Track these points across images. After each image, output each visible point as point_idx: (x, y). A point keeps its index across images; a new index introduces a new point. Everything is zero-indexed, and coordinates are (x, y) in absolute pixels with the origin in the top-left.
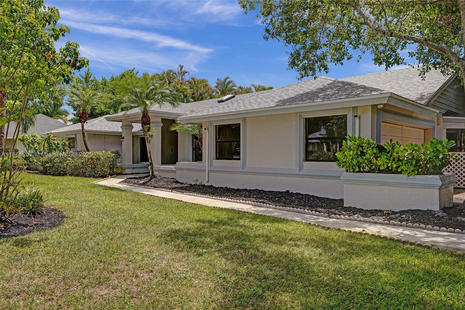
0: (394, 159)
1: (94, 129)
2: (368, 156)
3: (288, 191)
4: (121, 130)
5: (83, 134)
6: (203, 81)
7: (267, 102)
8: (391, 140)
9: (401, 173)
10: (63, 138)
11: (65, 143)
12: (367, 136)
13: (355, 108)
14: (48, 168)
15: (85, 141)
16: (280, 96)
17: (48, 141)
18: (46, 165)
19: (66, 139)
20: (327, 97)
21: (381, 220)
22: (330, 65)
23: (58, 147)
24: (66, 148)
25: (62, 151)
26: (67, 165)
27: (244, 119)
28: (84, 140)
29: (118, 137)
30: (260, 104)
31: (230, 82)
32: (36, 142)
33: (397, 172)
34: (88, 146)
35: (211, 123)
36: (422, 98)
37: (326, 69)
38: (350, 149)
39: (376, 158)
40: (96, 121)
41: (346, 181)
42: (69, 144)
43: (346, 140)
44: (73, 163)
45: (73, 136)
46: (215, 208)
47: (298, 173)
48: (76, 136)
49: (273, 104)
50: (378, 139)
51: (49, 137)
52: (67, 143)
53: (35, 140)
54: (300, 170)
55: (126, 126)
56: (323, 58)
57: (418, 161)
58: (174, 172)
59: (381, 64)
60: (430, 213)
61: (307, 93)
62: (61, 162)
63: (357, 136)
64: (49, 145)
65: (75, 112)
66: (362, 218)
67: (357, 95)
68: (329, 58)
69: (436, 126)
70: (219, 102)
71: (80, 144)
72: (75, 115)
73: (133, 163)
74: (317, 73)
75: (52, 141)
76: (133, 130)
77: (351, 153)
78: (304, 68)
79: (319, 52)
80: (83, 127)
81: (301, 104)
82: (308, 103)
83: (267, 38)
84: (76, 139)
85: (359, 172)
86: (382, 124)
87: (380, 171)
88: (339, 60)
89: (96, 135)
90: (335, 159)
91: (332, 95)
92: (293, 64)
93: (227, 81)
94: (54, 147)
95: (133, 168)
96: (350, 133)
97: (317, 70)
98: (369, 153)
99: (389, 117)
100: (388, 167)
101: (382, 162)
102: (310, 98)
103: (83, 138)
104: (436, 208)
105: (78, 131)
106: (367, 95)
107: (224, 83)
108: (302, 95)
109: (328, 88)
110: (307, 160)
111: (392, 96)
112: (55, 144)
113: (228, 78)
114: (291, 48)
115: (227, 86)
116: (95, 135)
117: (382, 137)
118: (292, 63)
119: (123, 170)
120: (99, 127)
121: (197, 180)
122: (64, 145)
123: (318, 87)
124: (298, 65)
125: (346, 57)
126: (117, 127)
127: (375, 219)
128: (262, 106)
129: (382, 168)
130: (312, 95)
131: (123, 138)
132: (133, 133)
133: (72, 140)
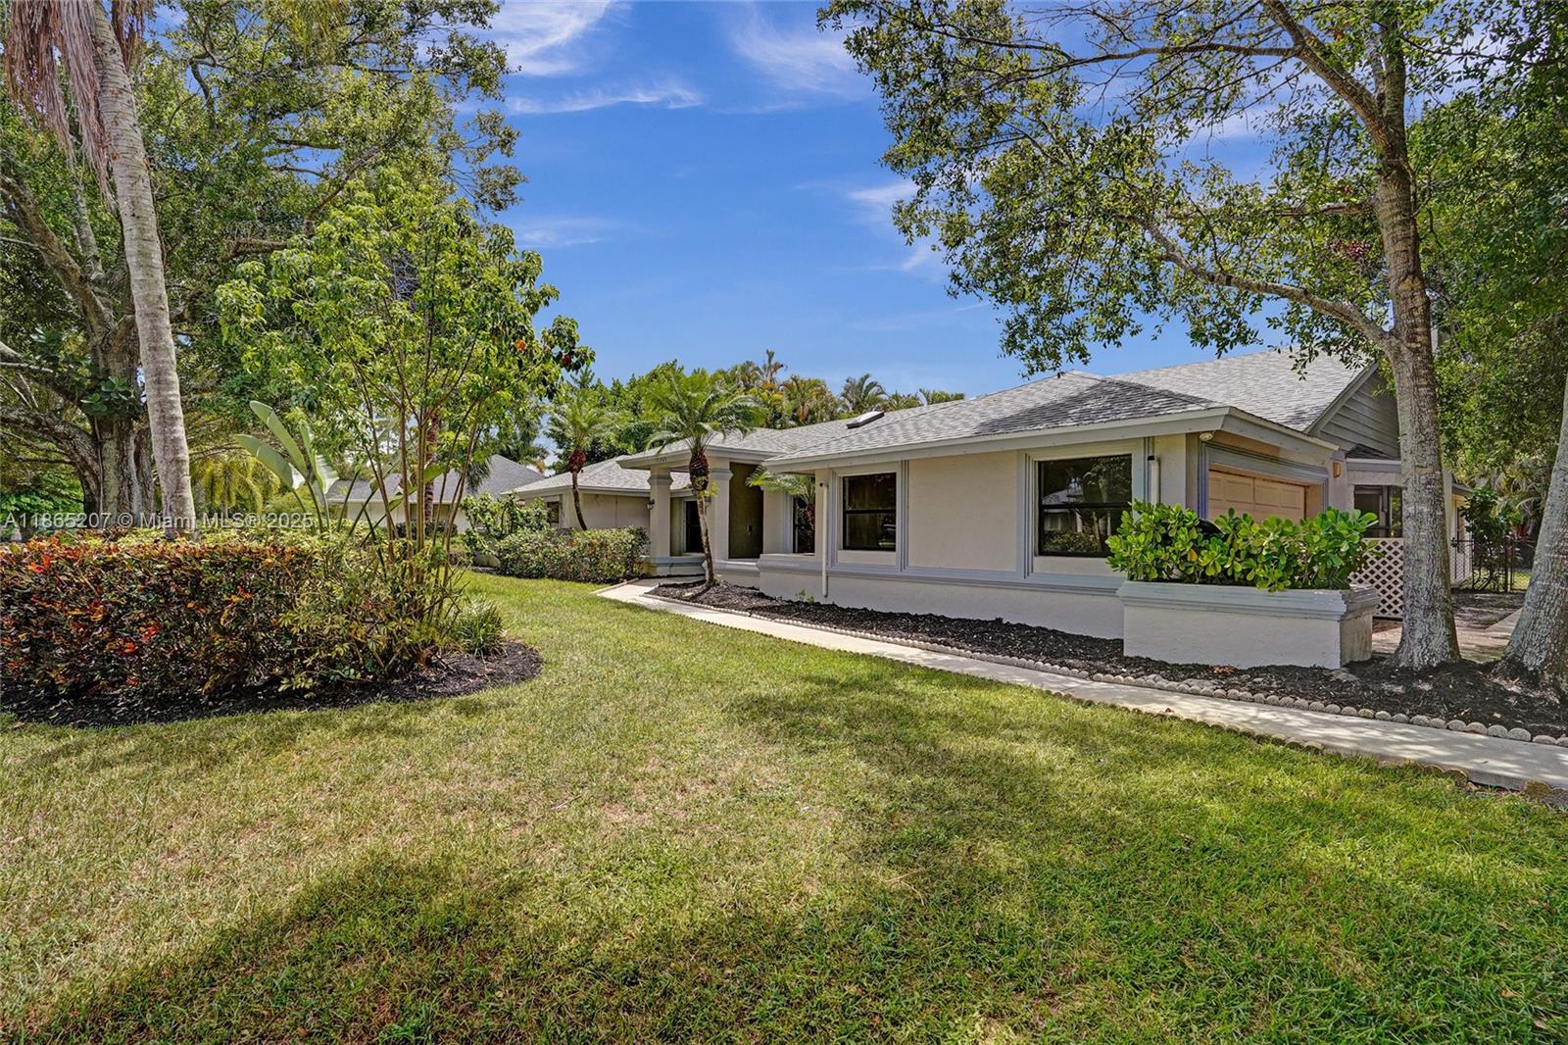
0: (1237, 554)
1: (595, 483)
2: (1179, 546)
3: (999, 620)
4: (647, 487)
5: (576, 495)
6: (816, 384)
7: (955, 428)
8: (1231, 512)
9: (1253, 584)
10: (538, 502)
11: (540, 513)
12: (1177, 502)
13: (1149, 441)
14: (509, 562)
15: (578, 509)
16: (982, 415)
17: (509, 508)
18: (505, 555)
19: (543, 504)
20: (1086, 416)
21: (1208, 686)
22: (1093, 347)
23: (526, 520)
24: (544, 522)
25: (536, 527)
26: (545, 556)
27: (905, 464)
28: (576, 507)
29: (643, 500)
30: (938, 431)
31: (873, 385)
32: (489, 510)
33: (1243, 582)
34: (584, 519)
35: (833, 472)
36: (1299, 417)
37: (1083, 354)
38: (1139, 530)
39: (1198, 550)
40: (597, 470)
41: (1130, 601)
42: (549, 515)
43: (1129, 509)
44: (555, 552)
45: (557, 499)
46: (842, 654)
47: (1021, 580)
48: (561, 499)
49: (967, 432)
50: (1202, 508)
51: (512, 501)
52: (545, 513)
53: (487, 506)
54: (1026, 574)
55: (659, 477)
56: (1076, 332)
57: (1292, 558)
58: (756, 574)
59: (1206, 343)
60: (1318, 673)
61: (1043, 407)
62: (533, 552)
63: (1154, 502)
64: (513, 516)
65: (561, 451)
66: (1164, 683)
67: (1155, 413)
68: (1090, 331)
69: (1331, 479)
70: (850, 427)
71: (568, 515)
72: (560, 457)
73: (671, 555)
74: (1065, 365)
75: (517, 508)
76: (672, 487)
77: (1142, 538)
78: (1035, 354)
79: (1067, 320)
80: (575, 480)
81: (1028, 432)
82: (1042, 429)
83: (955, 294)
84: (561, 504)
85: (1160, 580)
86: (1211, 475)
87: (1206, 580)
88: (1112, 336)
90: (1105, 552)
91: (1099, 411)
92: (1011, 344)
93: (867, 383)
94: (521, 520)
95: (672, 565)
96: (1137, 495)
97: (1064, 356)
98: (1183, 539)
99: (1225, 460)
100: (1225, 571)
101: (1210, 558)
102: (1049, 419)
104: (1333, 662)
105: (566, 488)
106: (1176, 413)
107: (860, 386)
108: (1031, 411)
109: (1088, 397)
110: (1042, 552)
111: (1234, 415)
112: (523, 514)
113: (867, 377)
114: (1008, 312)
115: (866, 392)
116: (597, 496)
117: (1210, 503)
118: (1008, 343)
119: (651, 569)
121: (803, 593)
122: (539, 516)
123: (1067, 393)
124: (1022, 348)
125: (1127, 329)
126: (640, 480)
127: (1195, 684)
128: (943, 436)
129: (1210, 573)
130: (1054, 412)
131: (653, 503)
132: (672, 493)
133: (555, 507)
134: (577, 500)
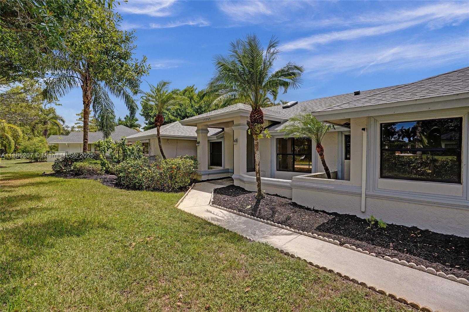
1: (167, 133)
4: (196, 135)
5: (159, 139)
10: (138, 143)
11: (139, 149)
14: (121, 178)
17: (122, 147)
18: (120, 174)
19: (141, 144)
23: (132, 153)
24: (141, 153)
25: (137, 156)
26: (144, 175)
28: (159, 146)
29: (193, 142)
32: (111, 148)
34: (164, 152)
35: (375, 118)
40: (168, 127)
42: (144, 149)
44: (149, 173)
45: (147, 141)
48: (149, 141)
51: (123, 143)
52: (142, 148)
53: (109, 145)
55: (202, 130)
62: (136, 172)
64: (124, 150)
71: (154, 150)
73: (208, 169)
75: (126, 146)
76: (209, 135)
80: (158, 131)
84: (150, 144)
89: (169, 140)
94: (129, 153)
95: (209, 174)
103: (159, 143)
105: (152, 136)
112: (129, 150)
119: (198, 176)
120: (173, 132)
122: (139, 150)
126: (191, 132)
131: (199, 143)
132: (209, 137)
133: (146, 145)
134: (159, 142)
